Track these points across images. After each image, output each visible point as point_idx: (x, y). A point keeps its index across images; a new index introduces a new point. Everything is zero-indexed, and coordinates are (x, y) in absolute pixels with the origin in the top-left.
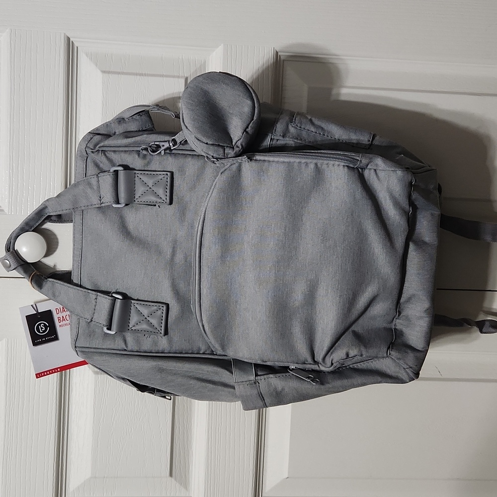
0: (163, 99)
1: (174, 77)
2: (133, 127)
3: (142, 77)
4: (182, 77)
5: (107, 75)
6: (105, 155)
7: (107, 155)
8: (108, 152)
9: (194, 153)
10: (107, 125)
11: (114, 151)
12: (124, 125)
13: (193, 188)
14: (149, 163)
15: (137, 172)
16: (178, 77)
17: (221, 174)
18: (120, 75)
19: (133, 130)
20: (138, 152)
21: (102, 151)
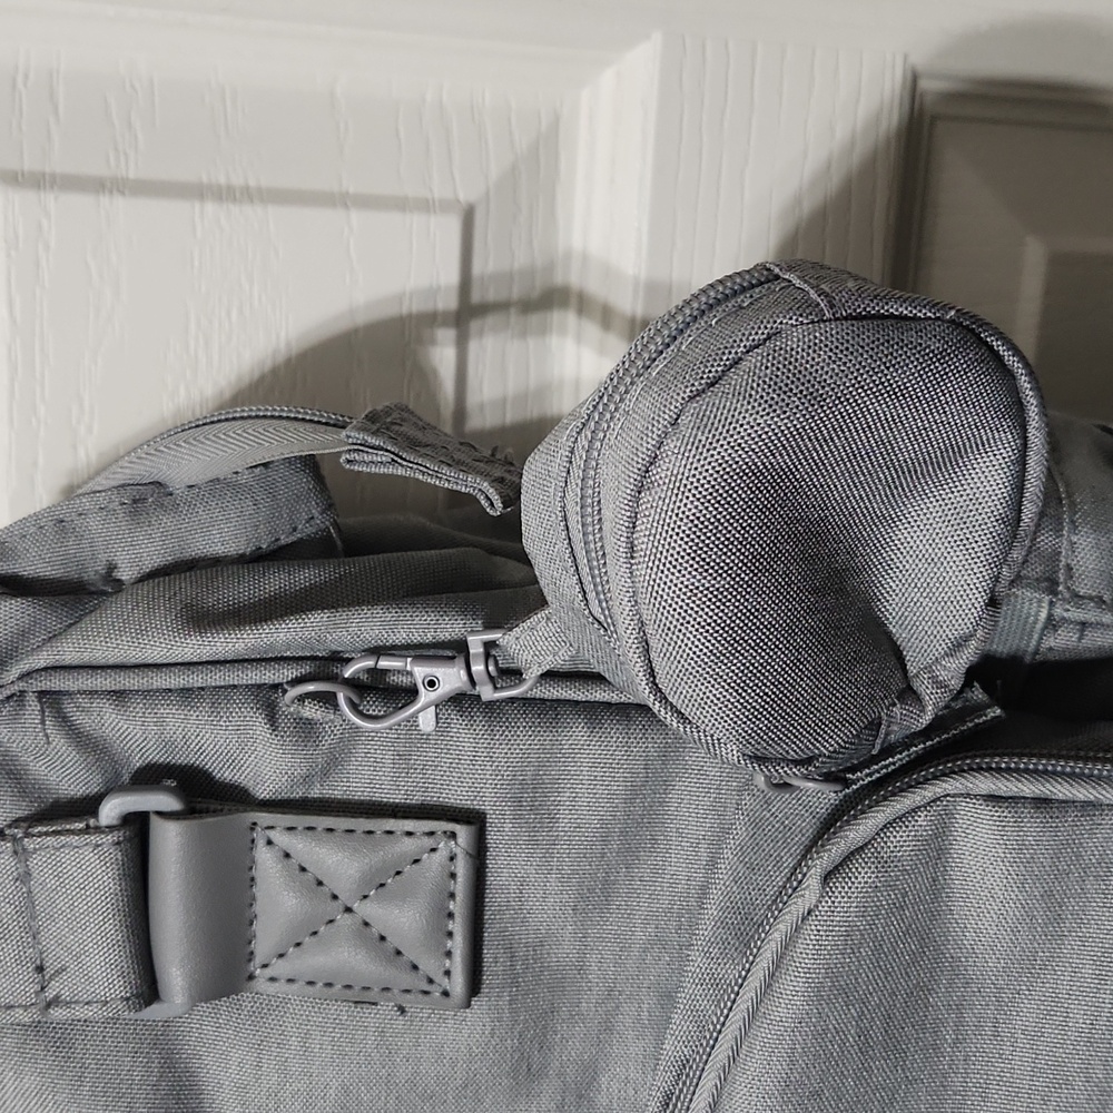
0: (344, 325)
1: (401, 204)
2: (222, 535)
3: (235, 209)
4: (445, 206)
5: (30, 196)
6: (63, 720)
7: (80, 719)
8: (82, 701)
9: (599, 694)
10: (58, 523)
11: (119, 696)
12: (167, 520)
13: (596, 895)
14: (334, 763)
15: (264, 818)
16: (426, 206)
17: (827, 878)
18: (105, 200)
19: (219, 549)
20: (267, 699)
21: (42, 694)
